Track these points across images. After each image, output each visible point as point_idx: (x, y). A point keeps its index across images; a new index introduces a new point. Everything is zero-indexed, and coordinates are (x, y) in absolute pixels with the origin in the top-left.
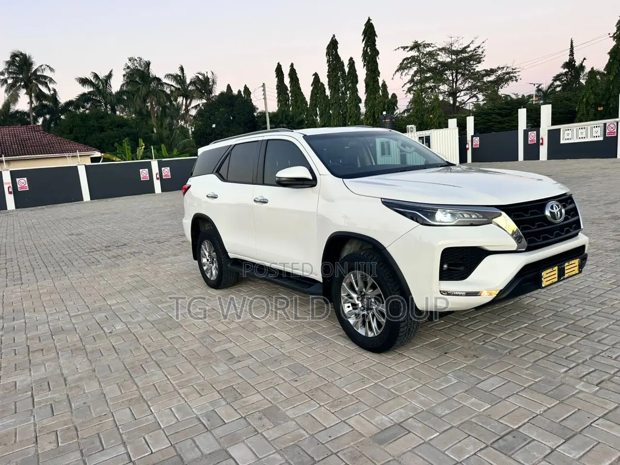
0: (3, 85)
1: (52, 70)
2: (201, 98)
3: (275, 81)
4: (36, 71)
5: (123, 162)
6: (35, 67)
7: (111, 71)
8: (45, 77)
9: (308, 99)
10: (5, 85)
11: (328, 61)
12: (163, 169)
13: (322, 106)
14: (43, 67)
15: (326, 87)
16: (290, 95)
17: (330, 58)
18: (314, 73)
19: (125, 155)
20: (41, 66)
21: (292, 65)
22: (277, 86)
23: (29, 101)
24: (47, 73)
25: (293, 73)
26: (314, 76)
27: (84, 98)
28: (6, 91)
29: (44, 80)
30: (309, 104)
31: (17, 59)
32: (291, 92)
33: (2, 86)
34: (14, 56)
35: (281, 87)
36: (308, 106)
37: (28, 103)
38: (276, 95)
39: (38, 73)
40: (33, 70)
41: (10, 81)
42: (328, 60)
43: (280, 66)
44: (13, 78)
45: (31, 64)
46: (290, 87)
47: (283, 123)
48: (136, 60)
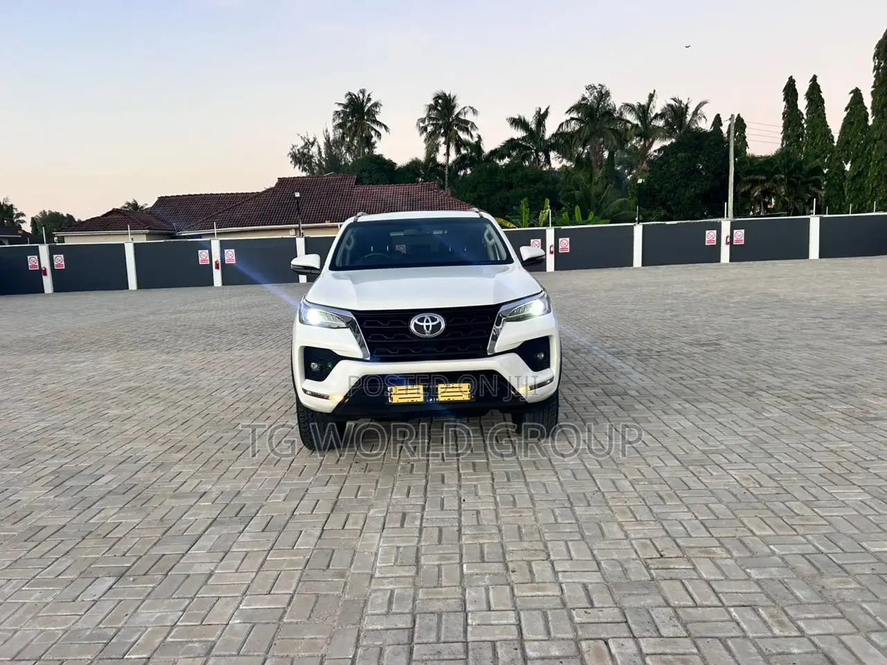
0: (422, 133)
1: (475, 112)
2: (670, 137)
3: (782, 106)
4: (459, 113)
5: (517, 229)
6: (457, 111)
7: (548, 108)
8: (466, 122)
9: (836, 134)
10: (425, 134)
11: (876, 68)
12: (560, 240)
13: (858, 144)
14: (466, 110)
15: (869, 111)
16: (805, 126)
17: (880, 64)
18: (854, 88)
19: (522, 222)
20: (464, 108)
21: (815, 78)
22: (784, 114)
23: (446, 151)
24: (469, 117)
25: (814, 91)
26: (852, 94)
27: (511, 144)
28: (425, 140)
29: (465, 126)
30: (836, 139)
31: (440, 101)
32: (806, 122)
33: (421, 135)
34: (437, 98)
35: (791, 115)
36: (835, 144)
37: (444, 155)
38: (782, 129)
39: (462, 117)
40: (456, 113)
41: (429, 129)
42: (875, 66)
43: (794, 81)
44: (433, 124)
45: (454, 107)
46: (807, 114)
47: (780, 173)
48: (596, 88)
